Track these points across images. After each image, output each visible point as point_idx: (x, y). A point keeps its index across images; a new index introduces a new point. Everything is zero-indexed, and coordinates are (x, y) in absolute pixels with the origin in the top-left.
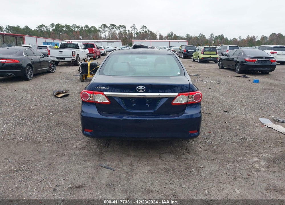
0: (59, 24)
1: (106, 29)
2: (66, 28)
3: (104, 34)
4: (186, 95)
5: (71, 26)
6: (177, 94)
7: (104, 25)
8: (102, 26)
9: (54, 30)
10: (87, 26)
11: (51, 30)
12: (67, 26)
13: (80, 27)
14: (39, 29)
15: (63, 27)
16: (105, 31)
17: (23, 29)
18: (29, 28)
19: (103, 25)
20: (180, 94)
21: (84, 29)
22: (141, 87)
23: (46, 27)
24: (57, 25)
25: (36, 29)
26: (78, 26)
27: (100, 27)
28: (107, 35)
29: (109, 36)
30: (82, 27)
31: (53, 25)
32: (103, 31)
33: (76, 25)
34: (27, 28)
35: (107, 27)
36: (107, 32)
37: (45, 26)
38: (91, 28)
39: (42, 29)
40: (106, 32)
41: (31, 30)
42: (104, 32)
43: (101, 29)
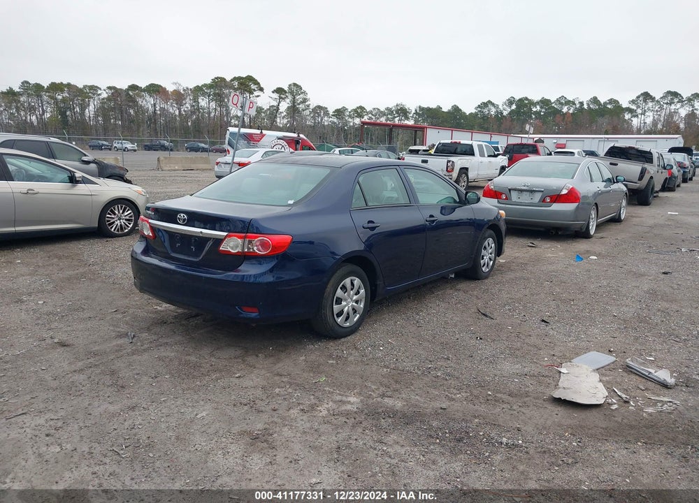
0: (526, 99)
1: (650, 104)
2: (541, 107)
3: (642, 119)
4: (240, 237)
5: (552, 101)
6: (225, 234)
7: (647, 96)
8: (638, 97)
9: (511, 112)
10: (595, 100)
11: (505, 113)
12: (545, 102)
13: (577, 102)
14: (480, 111)
15: (535, 104)
16: (645, 111)
17: (449, 112)
18: (461, 110)
19: (642, 94)
20: (231, 234)
21: (585, 106)
22: (182, 215)
23: (495, 107)
24: (521, 100)
25: (474, 111)
26: (570, 101)
27: (633, 102)
28: (649, 120)
29: (655, 123)
30: (582, 103)
31: (510, 102)
32: (639, 111)
33: (566, 98)
34: (456, 109)
35: (653, 99)
36: (651, 114)
37: (493, 104)
38: (605, 103)
39: (486, 111)
40: (647, 114)
41: (463, 115)
42: (642, 114)
43: (634, 107)
